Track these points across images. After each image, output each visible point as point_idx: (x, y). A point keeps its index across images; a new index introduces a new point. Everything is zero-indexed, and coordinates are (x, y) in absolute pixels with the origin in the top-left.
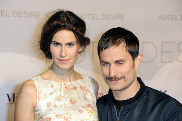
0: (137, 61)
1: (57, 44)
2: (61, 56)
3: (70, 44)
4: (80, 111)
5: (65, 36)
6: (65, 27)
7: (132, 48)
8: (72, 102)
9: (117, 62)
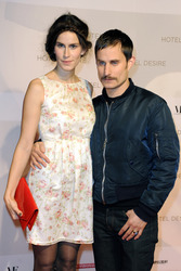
0: (130, 63)
1: (62, 45)
2: (65, 57)
3: (73, 46)
4: (82, 110)
5: (69, 37)
6: (69, 29)
7: (127, 49)
8: (75, 101)
9: (112, 62)
